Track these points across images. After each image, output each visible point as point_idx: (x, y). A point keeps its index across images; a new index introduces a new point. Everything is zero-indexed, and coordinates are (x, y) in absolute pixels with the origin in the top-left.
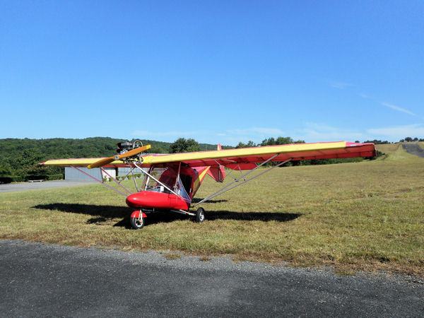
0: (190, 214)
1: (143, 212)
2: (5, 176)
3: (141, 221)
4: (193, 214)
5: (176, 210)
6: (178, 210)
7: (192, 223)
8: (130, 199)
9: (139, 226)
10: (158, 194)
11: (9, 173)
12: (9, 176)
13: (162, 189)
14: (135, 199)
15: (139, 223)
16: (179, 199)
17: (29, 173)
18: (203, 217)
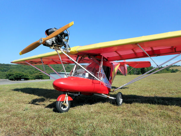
0: (110, 97)
1: (69, 95)
2: (26, 77)
3: (67, 104)
4: (113, 98)
5: (99, 94)
6: (100, 94)
7: (112, 105)
8: (57, 83)
9: (65, 109)
10: (83, 80)
11: (28, 76)
12: (27, 77)
13: (87, 75)
14: (62, 83)
15: (64, 107)
16: (102, 84)
17: (36, 76)
18: (121, 100)
